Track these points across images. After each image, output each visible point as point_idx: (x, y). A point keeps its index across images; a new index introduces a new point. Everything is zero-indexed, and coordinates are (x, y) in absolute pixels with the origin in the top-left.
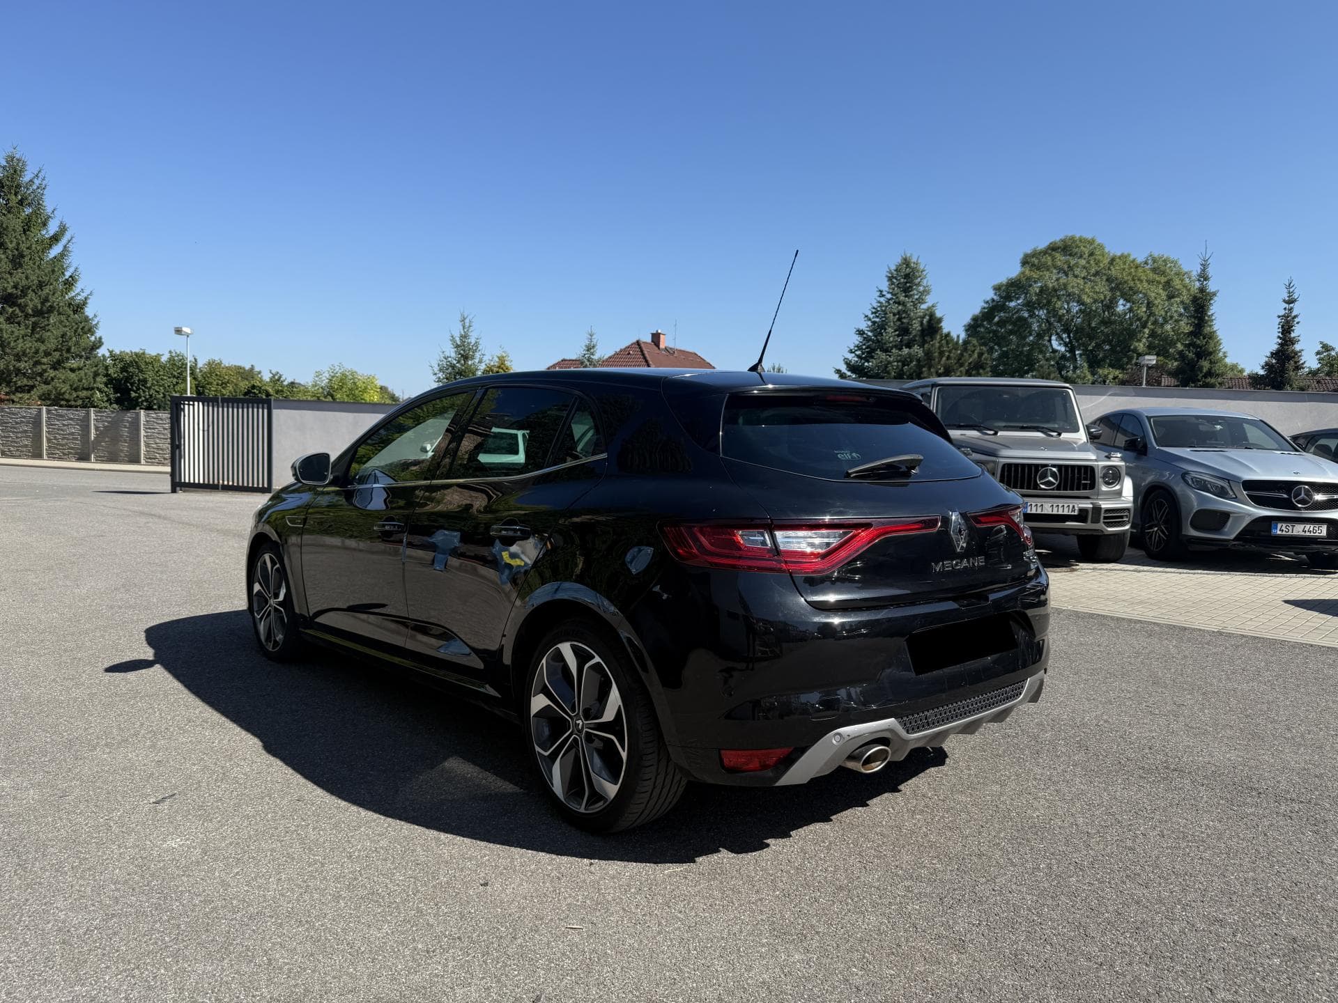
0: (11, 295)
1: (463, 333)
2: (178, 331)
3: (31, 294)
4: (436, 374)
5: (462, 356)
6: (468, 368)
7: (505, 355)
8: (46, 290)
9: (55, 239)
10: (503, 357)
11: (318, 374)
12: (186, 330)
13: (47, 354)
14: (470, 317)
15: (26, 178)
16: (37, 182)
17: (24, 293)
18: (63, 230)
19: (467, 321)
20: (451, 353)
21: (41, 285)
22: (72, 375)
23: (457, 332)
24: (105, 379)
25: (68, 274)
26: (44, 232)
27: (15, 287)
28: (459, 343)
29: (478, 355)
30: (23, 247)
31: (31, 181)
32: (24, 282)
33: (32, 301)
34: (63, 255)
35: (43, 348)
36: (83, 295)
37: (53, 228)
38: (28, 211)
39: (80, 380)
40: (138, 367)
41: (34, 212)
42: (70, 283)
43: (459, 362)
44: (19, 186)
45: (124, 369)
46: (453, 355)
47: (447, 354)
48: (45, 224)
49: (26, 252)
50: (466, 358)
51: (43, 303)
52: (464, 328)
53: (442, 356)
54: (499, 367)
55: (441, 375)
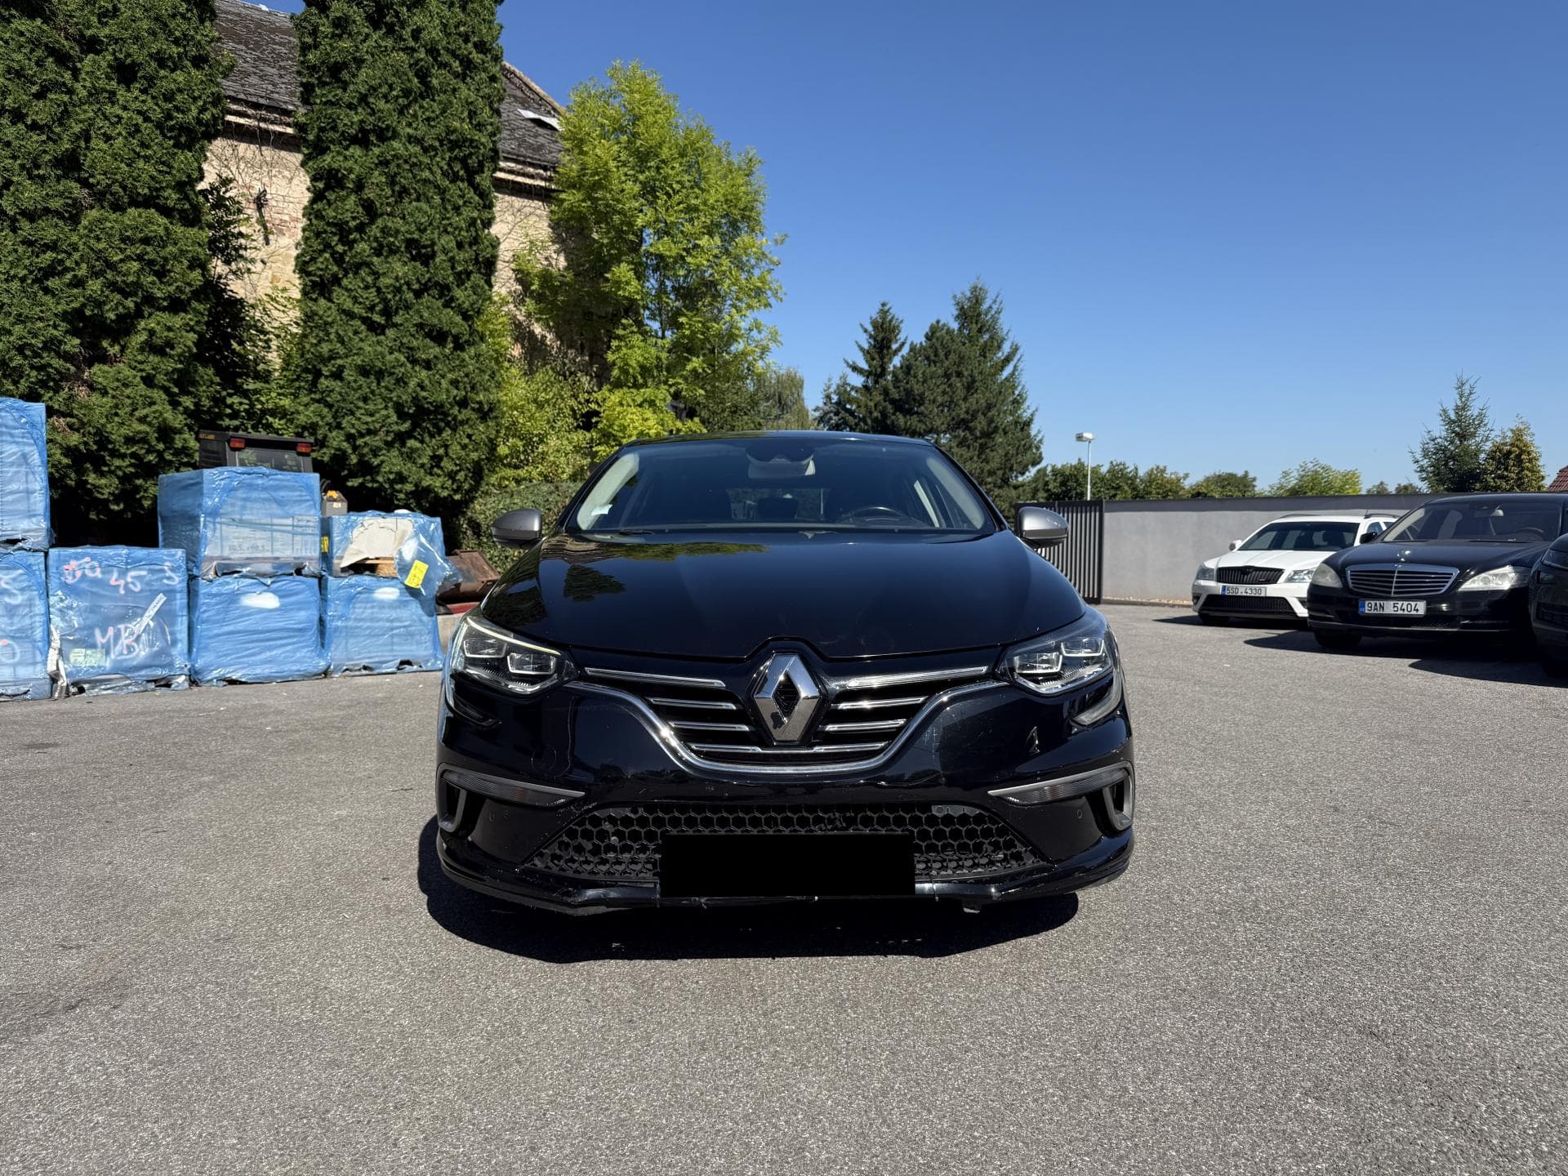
0: (963, 420)
1: (1459, 403)
2: (1080, 438)
3: (980, 417)
4: (1417, 462)
5: (1457, 434)
6: (1466, 451)
7: (1522, 427)
8: (993, 412)
9: (1007, 360)
10: (1520, 430)
11: (1286, 474)
12: (1088, 435)
13: (991, 473)
14: (1472, 382)
15: (985, 306)
16: (995, 307)
17: (974, 417)
18: (1015, 349)
19: (1466, 388)
20: (1440, 430)
21: (989, 407)
22: (1014, 493)
23: (1451, 402)
24: (1045, 495)
25: (1017, 392)
26: (1000, 354)
27: (967, 412)
28: (1453, 417)
29: (1481, 431)
30: (976, 372)
31: (990, 307)
32: (974, 407)
33: (980, 424)
34: (1012, 374)
35: (987, 468)
36: (1030, 412)
37: (1006, 348)
38: (986, 336)
39: (1018, 498)
40: (1077, 481)
41: (992, 338)
42: (1017, 403)
43: (1452, 442)
44: (979, 315)
45: (1063, 484)
46: (1444, 434)
47: (1436, 434)
48: (999, 347)
49: (979, 378)
50: (1463, 437)
51: (989, 425)
52: (1461, 398)
53: (1427, 437)
54: (1512, 445)
55: (1425, 462)
